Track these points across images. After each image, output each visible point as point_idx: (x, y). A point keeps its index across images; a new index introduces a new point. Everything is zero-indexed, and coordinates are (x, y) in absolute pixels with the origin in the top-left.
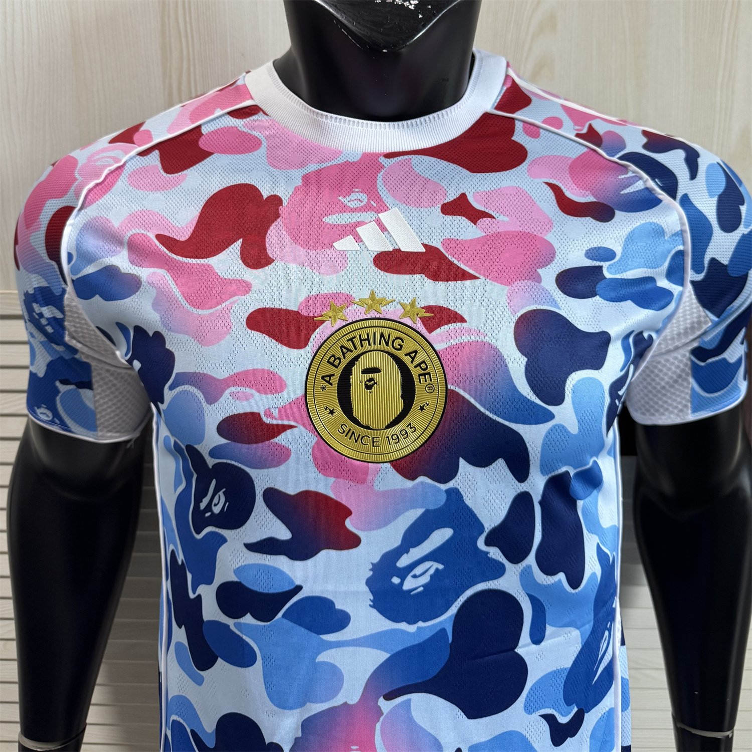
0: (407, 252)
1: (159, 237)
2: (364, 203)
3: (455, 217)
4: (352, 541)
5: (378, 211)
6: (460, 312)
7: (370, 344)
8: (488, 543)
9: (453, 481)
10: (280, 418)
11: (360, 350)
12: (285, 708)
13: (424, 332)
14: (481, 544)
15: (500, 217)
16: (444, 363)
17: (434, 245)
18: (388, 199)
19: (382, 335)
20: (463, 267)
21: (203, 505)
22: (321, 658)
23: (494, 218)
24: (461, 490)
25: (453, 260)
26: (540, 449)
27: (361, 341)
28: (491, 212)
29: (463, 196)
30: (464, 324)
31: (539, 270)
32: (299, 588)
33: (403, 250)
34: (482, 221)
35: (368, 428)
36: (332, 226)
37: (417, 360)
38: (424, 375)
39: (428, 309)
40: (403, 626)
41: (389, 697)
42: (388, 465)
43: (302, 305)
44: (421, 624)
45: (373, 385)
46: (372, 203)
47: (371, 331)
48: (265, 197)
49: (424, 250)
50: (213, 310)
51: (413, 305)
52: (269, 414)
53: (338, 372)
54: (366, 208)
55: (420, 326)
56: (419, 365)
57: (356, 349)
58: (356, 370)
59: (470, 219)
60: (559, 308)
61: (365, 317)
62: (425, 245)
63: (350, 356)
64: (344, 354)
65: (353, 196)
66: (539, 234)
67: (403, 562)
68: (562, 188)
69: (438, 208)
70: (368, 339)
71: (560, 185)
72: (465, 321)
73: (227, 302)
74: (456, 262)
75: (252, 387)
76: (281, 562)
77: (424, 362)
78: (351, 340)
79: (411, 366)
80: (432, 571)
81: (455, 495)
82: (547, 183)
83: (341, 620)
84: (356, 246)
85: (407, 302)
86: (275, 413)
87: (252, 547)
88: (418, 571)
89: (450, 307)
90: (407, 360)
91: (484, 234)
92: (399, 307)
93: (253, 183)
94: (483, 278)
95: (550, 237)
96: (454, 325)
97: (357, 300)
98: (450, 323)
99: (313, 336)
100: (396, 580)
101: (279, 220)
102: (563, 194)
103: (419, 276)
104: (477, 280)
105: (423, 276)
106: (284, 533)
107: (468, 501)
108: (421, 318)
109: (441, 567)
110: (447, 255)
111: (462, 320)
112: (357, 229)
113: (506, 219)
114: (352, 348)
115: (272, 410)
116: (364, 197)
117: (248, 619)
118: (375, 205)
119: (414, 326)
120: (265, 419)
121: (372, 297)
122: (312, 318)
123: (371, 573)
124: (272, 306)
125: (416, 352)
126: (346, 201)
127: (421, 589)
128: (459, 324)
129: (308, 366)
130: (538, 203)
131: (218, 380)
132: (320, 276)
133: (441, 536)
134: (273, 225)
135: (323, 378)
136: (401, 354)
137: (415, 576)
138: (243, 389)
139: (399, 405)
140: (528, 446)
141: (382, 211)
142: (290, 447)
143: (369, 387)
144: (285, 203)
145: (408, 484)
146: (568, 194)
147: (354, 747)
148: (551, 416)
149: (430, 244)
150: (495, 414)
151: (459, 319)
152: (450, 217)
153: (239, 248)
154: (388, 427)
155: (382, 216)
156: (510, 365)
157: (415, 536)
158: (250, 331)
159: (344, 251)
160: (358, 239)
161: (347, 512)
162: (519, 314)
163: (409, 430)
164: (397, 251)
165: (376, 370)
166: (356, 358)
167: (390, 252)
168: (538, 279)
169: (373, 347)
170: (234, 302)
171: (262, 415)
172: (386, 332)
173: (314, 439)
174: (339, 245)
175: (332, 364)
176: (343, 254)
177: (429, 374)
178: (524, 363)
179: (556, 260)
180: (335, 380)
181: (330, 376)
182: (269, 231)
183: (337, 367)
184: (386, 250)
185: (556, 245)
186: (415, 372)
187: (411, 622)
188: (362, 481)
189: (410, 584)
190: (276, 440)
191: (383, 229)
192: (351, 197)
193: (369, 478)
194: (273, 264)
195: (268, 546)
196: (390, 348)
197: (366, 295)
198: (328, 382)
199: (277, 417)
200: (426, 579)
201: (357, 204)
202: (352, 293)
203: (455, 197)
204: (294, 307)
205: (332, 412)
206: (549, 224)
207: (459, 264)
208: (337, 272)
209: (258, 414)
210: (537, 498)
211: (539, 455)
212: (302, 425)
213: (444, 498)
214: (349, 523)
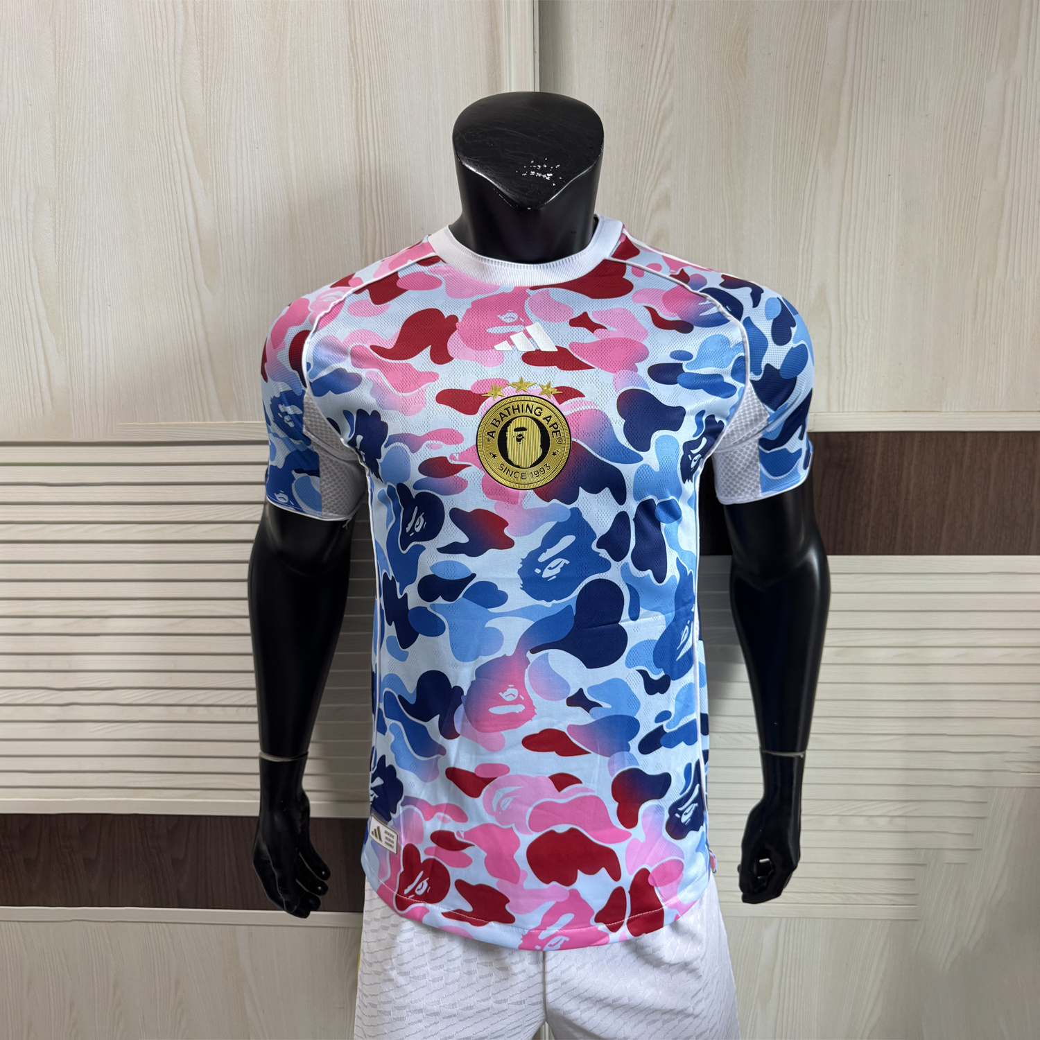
0: (545, 352)
1: (372, 347)
2: (516, 319)
3: (579, 328)
4: (509, 544)
5: (525, 325)
6: (580, 391)
7: (519, 412)
8: (599, 546)
9: (575, 503)
10: (460, 460)
11: (513, 416)
12: (464, 661)
13: (556, 404)
14: (594, 546)
15: (610, 328)
16: (570, 426)
17: (564, 346)
18: (532, 316)
19: (528, 406)
20: (583, 361)
21: (408, 529)
22: (488, 624)
23: (606, 328)
24: (580, 509)
25: (576, 356)
26: (633, 481)
27: (514, 409)
28: (604, 325)
29: (585, 314)
30: (583, 398)
31: (636, 364)
32: (473, 576)
33: (542, 350)
34: (598, 331)
35: (518, 467)
36: (492, 335)
37: (551, 422)
38: (556, 432)
39: (559, 388)
40: (543, 603)
41: (534, 651)
42: (532, 491)
43: (473, 386)
44: (554, 601)
45: (521, 439)
46: (521, 319)
47: (520, 403)
48: (446, 317)
49: (557, 350)
50: (414, 392)
51: (549, 386)
52: (453, 457)
53: (498, 430)
54: (517, 323)
55: (553, 400)
56: (552, 425)
57: (510, 415)
58: (511, 429)
59: (589, 329)
60: (649, 389)
61: (516, 394)
62: (557, 347)
63: (506, 420)
64: (502, 418)
65: (508, 315)
66: (638, 340)
67: (543, 558)
68: (657, 310)
69: (567, 322)
70: (518, 409)
71: (655, 308)
72: (583, 396)
73: (423, 387)
74: (578, 358)
75: (441, 440)
76: (462, 558)
77: (556, 423)
78: (507, 409)
79: (547, 426)
80: (561, 565)
81: (576, 513)
82: (646, 307)
83: (501, 598)
84: (510, 348)
85: (545, 384)
86: (457, 457)
87: (442, 550)
88: (552, 565)
89: (574, 387)
90: (545, 422)
91: (599, 339)
92: (540, 388)
93: (437, 308)
94: (597, 368)
95: (646, 343)
96: (577, 399)
97: (510, 383)
98: (574, 397)
99: (481, 407)
100: (538, 571)
101: (456, 332)
102: (657, 314)
103: (553, 367)
104: (590, 370)
105: (556, 367)
106: (463, 539)
107: (585, 517)
108: (554, 395)
109: (567, 562)
110: (572, 353)
111: (582, 396)
112: (511, 337)
113: (615, 330)
114: (508, 414)
115: (455, 455)
116: (515, 316)
117: (440, 601)
118: (523, 321)
119: (549, 400)
120: (450, 461)
121: (521, 381)
122: (480, 395)
123: (521, 565)
124: (453, 388)
125: (550, 417)
126: (502, 318)
127: (555, 577)
128: (580, 398)
129: (478, 426)
130: (638, 320)
131: (418, 437)
132: (486, 368)
133: (567, 541)
134: (452, 335)
135: (488, 433)
136: (540, 419)
137: (550, 568)
138: (435, 442)
139: (540, 452)
140: (625, 478)
141: (528, 325)
142: (467, 479)
143: (519, 440)
144: (460, 320)
145: (545, 504)
146: (661, 314)
147: (510, 686)
148: (641, 459)
149: (561, 346)
150: (603, 457)
151: (581, 395)
152: (576, 328)
153: (429, 352)
154: (531, 466)
155: (528, 328)
156: (614, 425)
157: (550, 540)
158: (438, 405)
159: (501, 351)
160: (511, 343)
161: (505, 524)
162: (621, 392)
163: (546, 469)
164: (538, 351)
165: (524, 429)
166: (510, 421)
167: (533, 352)
168: (636, 370)
169: (521, 414)
170: (427, 387)
171: (448, 459)
172: (530, 404)
173: (483, 473)
174: (498, 347)
175: (494, 425)
176: (501, 353)
177: (559, 431)
178: (623, 423)
179: (647, 359)
180: (496, 435)
181: (493, 432)
182: (450, 340)
183: (497, 427)
184: (531, 350)
185: (649, 348)
186: (550, 430)
187: (548, 600)
188: (515, 503)
189: (547, 573)
190: (458, 475)
191: (529, 336)
192: (506, 315)
193: (520, 500)
194: (453, 361)
195: (453, 548)
196: (533, 415)
197: (517, 380)
198: (492, 436)
199: (458, 459)
200: (557, 570)
201: (511, 320)
202: (507, 379)
203: (579, 315)
204: (469, 388)
205: (494, 456)
206: (645, 334)
207: (580, 359)
208: (498, 365)
209: (446, 458)
210: (632, 517)
211: (632, 485)
212: (475, 464)
213: (569, 515)
214: (506, 531)
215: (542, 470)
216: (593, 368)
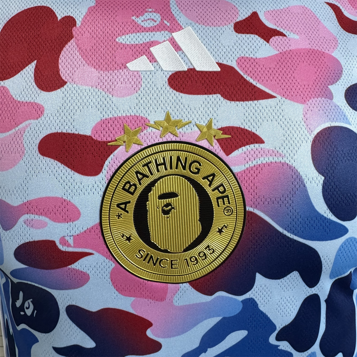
0: (202, 72)
2: (158, 22)
3: (248, 36)
4: (153, 347)
5: (172, 30)
6: (257, 133)
7: (166, 169)
8: (279, 338)
9: (250, 292)
10: (74, 247)
11: (157, 175)
13: (222, 154)
14: (273, 339)
15: (291, 35)
16: (242, 186)
17: (229, 63)
18: (181, 19)
19: (178, 159)
20: (259, 86)
23: (285, 36)
24: (256, 300)
25: (248, 79)
26: (332, 261)
27: (157, 165)
28: (282, 30)
29: (255, 15)
30: (262, 145)
31: (330, 87)
33: (198, 69)
34: (274, 39)
35: (166, 251)
36: (124, 46)
37: (215, 184)
38: (223, 198)
39: (225, 130)
42: (187, 285)
43: (95, 129)
45: (170, 210)
46: (166, 22)
47: (167, 155)
48: (59, 18)
49: (219, 69)
50: (8, 134)
51: (209, 126)
52: (63, 241)
53: (134, 199)
54: (160, 28)
55: (217, 148)
56: (217, 188)
57: (152, 174)
58: (153, 195)
59: (262, 37)
60: (349, 124)
61: (161, 141)
62: (220, 65)
63: (146, 182)
64: (139, 180)
65: (147, 16)
66: (327, 51)
68: (341, 8)
69: (231, 26)
70: (164, 164)
71: (339, 5)
72: (262, 142)
73: (21, 126)
74: (251, 81)
75: (46, 215)
77: (222, 185)
78: (147, 165)
79: (209, 190)
81: (250, 304)
82: (328, 3)
84: (150, 67)
85: (203, 123)
86: (71, 241)
87: (59, 352)
89: (247, 128)
90: (205, 183)
91: (277, 52)
92: (196, 129)
93: (48, 5)
94: (279, 97)
95: (336, 54)
96: (252, 146)
97: (152, 123)
98: (248, 144)
99: (107, 162)
101: (72, 41)
102: (342, 13)
103: (215, 96)
104: (270, 100)
105: (219, 96)
106: (88, 343)
107: (262, 308)
108: (218, 140)
110: (242, 74)
111: (259, 141)
112: (151, 49)
113: (296, 37)
114: (148, 173)
115: (67, 238)
116: (157, 17)
118: (168, 24)
119: (211, 148)
120: (61, 247)
121: (168, 118)
122: (106, 143)
124: (64, 131)
125: (213, 175)
126: (139, 20)
128: (257, 145)
129: (102, 193)
130: (322, 21)
131: (12, 207)
132: (114, 99)
133: (236, 337)
134: (67, 46)
135: (118, 206)
136: (198, 178)
138: (37, 217)
139: (198, 229)
140: (322, 259)
141: (175, 31)
142: (88, 272)
143: (166, 212)
144: (78, 23)
145: (207, 299)
146: (347, 14)
148: (345, 231)
149: (225, 63)
150: (293, 233)
151: (257, 140)
152: (244, 35)
153: (33, 70)
154: (186, 250)
155: (176, 35)
156: (308, 185)
157: (212, 338)
158: (42, 157)
159: (138, 72)
160: (152, 59)
161: (149, 324)
162: (315, 132)
163: (207, 252)
164: (192, 71)
165: (173, 195)
166: (153, 184)
167: (185, 72)
168: (330, 96)
169: (169, 171)
170: (29, 124)
171: (58, 243)
172: (183, 155)
173: (112, 265)
174: (132, 66)
175: (128, 191)
176: (137, 74)
177: (227, 196)
178: (322, 182)
179: (343, 77)
180: (131, 208)
181: (126, 203)
182: (63, 53)
183: (132, 194)
184: (181, 69)
185: (343, 62)
186: (213, 195)
188: (162, 299)
190: (73, 266)
191: (177, 48)
192: (144, 16)
193: (169, 295)
194: (65, 86)
195: (75, 352)
196: (187, 172)
197: (161, 117)
198: (124, 210)
199: (72, 245)
201: (151, 24)
202: (146, 115)
203: (247, 16)
204: (88, 132)
205: (129, 239)
206: (335, 42)
207: (254, 83)
208: (131, 94)
209: (53, 242)
210: (323, 297)
211: (331, 266)
212: (99, 252)
213: (241, 306)
214: (149, 333)
215: (202, 255)
216: (272, 97)
